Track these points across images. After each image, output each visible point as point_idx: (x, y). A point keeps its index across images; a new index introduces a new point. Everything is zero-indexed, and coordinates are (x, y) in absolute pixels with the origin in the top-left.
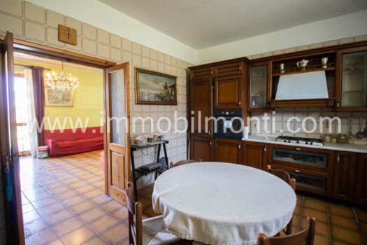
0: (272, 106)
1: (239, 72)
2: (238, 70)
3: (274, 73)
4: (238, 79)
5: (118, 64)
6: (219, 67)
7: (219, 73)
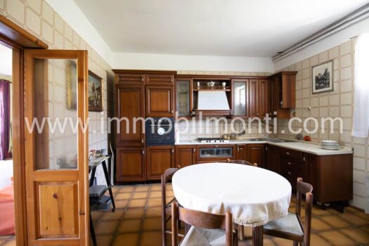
0: (192, 113)
1: (171, 84)
2: (170, 82)
3: (194, 88)
4: (170, 89)
5: (50, 48)
6: (151, 76)
7: (150, 81)
